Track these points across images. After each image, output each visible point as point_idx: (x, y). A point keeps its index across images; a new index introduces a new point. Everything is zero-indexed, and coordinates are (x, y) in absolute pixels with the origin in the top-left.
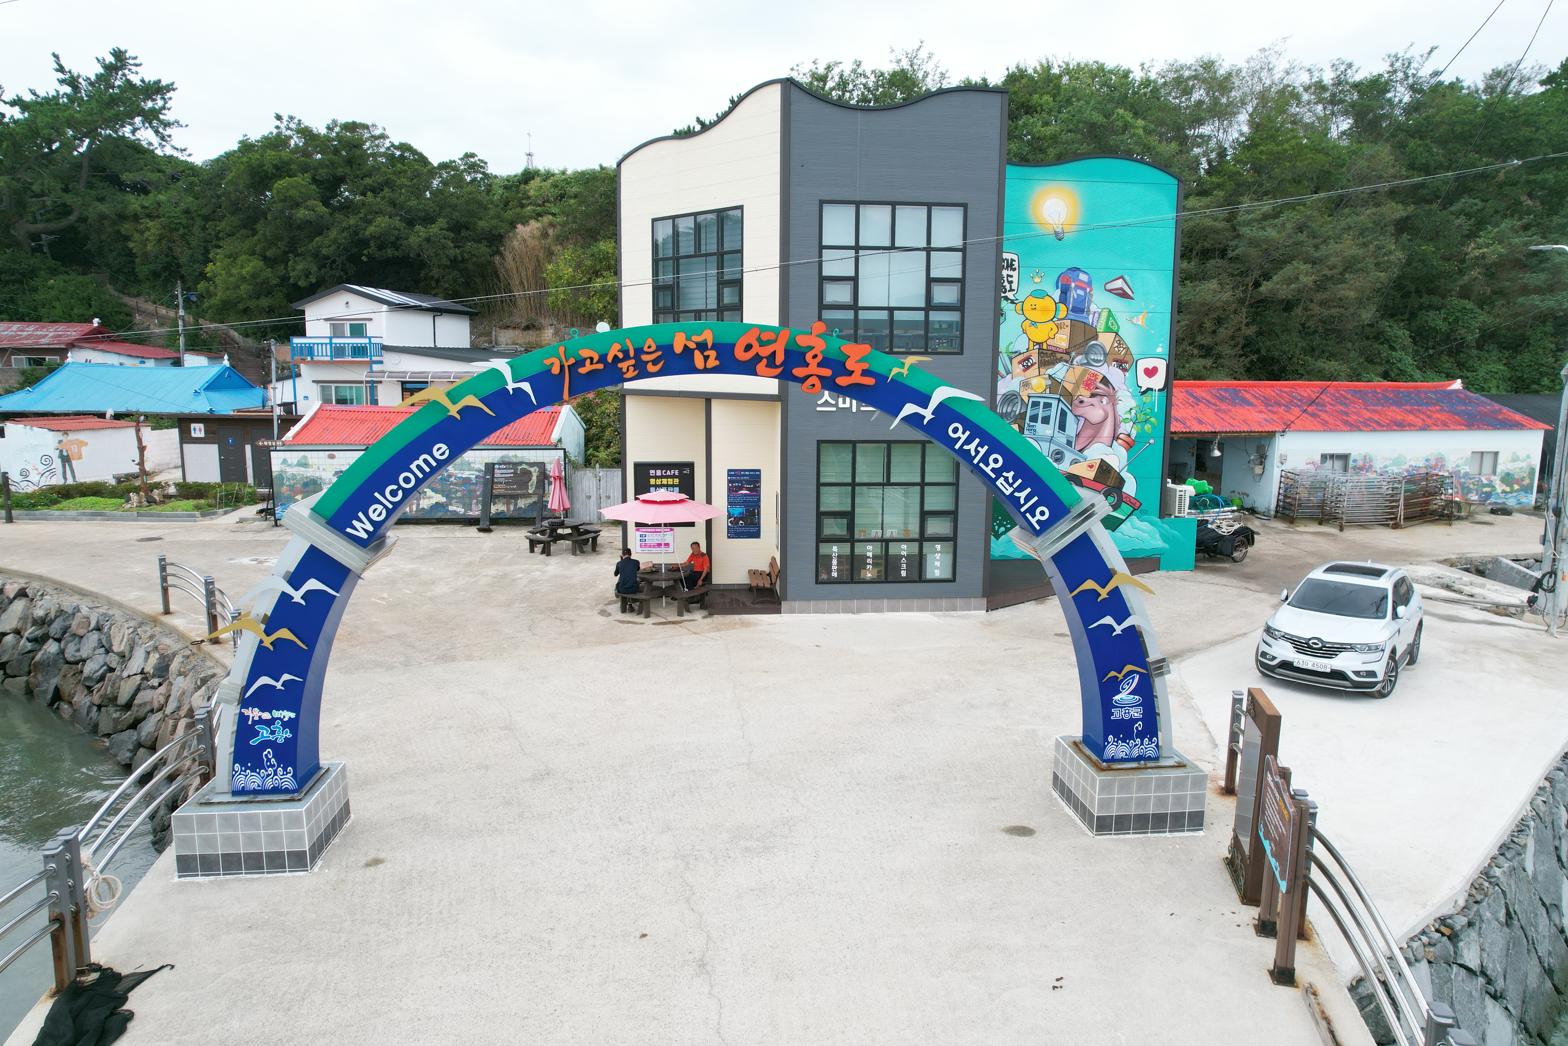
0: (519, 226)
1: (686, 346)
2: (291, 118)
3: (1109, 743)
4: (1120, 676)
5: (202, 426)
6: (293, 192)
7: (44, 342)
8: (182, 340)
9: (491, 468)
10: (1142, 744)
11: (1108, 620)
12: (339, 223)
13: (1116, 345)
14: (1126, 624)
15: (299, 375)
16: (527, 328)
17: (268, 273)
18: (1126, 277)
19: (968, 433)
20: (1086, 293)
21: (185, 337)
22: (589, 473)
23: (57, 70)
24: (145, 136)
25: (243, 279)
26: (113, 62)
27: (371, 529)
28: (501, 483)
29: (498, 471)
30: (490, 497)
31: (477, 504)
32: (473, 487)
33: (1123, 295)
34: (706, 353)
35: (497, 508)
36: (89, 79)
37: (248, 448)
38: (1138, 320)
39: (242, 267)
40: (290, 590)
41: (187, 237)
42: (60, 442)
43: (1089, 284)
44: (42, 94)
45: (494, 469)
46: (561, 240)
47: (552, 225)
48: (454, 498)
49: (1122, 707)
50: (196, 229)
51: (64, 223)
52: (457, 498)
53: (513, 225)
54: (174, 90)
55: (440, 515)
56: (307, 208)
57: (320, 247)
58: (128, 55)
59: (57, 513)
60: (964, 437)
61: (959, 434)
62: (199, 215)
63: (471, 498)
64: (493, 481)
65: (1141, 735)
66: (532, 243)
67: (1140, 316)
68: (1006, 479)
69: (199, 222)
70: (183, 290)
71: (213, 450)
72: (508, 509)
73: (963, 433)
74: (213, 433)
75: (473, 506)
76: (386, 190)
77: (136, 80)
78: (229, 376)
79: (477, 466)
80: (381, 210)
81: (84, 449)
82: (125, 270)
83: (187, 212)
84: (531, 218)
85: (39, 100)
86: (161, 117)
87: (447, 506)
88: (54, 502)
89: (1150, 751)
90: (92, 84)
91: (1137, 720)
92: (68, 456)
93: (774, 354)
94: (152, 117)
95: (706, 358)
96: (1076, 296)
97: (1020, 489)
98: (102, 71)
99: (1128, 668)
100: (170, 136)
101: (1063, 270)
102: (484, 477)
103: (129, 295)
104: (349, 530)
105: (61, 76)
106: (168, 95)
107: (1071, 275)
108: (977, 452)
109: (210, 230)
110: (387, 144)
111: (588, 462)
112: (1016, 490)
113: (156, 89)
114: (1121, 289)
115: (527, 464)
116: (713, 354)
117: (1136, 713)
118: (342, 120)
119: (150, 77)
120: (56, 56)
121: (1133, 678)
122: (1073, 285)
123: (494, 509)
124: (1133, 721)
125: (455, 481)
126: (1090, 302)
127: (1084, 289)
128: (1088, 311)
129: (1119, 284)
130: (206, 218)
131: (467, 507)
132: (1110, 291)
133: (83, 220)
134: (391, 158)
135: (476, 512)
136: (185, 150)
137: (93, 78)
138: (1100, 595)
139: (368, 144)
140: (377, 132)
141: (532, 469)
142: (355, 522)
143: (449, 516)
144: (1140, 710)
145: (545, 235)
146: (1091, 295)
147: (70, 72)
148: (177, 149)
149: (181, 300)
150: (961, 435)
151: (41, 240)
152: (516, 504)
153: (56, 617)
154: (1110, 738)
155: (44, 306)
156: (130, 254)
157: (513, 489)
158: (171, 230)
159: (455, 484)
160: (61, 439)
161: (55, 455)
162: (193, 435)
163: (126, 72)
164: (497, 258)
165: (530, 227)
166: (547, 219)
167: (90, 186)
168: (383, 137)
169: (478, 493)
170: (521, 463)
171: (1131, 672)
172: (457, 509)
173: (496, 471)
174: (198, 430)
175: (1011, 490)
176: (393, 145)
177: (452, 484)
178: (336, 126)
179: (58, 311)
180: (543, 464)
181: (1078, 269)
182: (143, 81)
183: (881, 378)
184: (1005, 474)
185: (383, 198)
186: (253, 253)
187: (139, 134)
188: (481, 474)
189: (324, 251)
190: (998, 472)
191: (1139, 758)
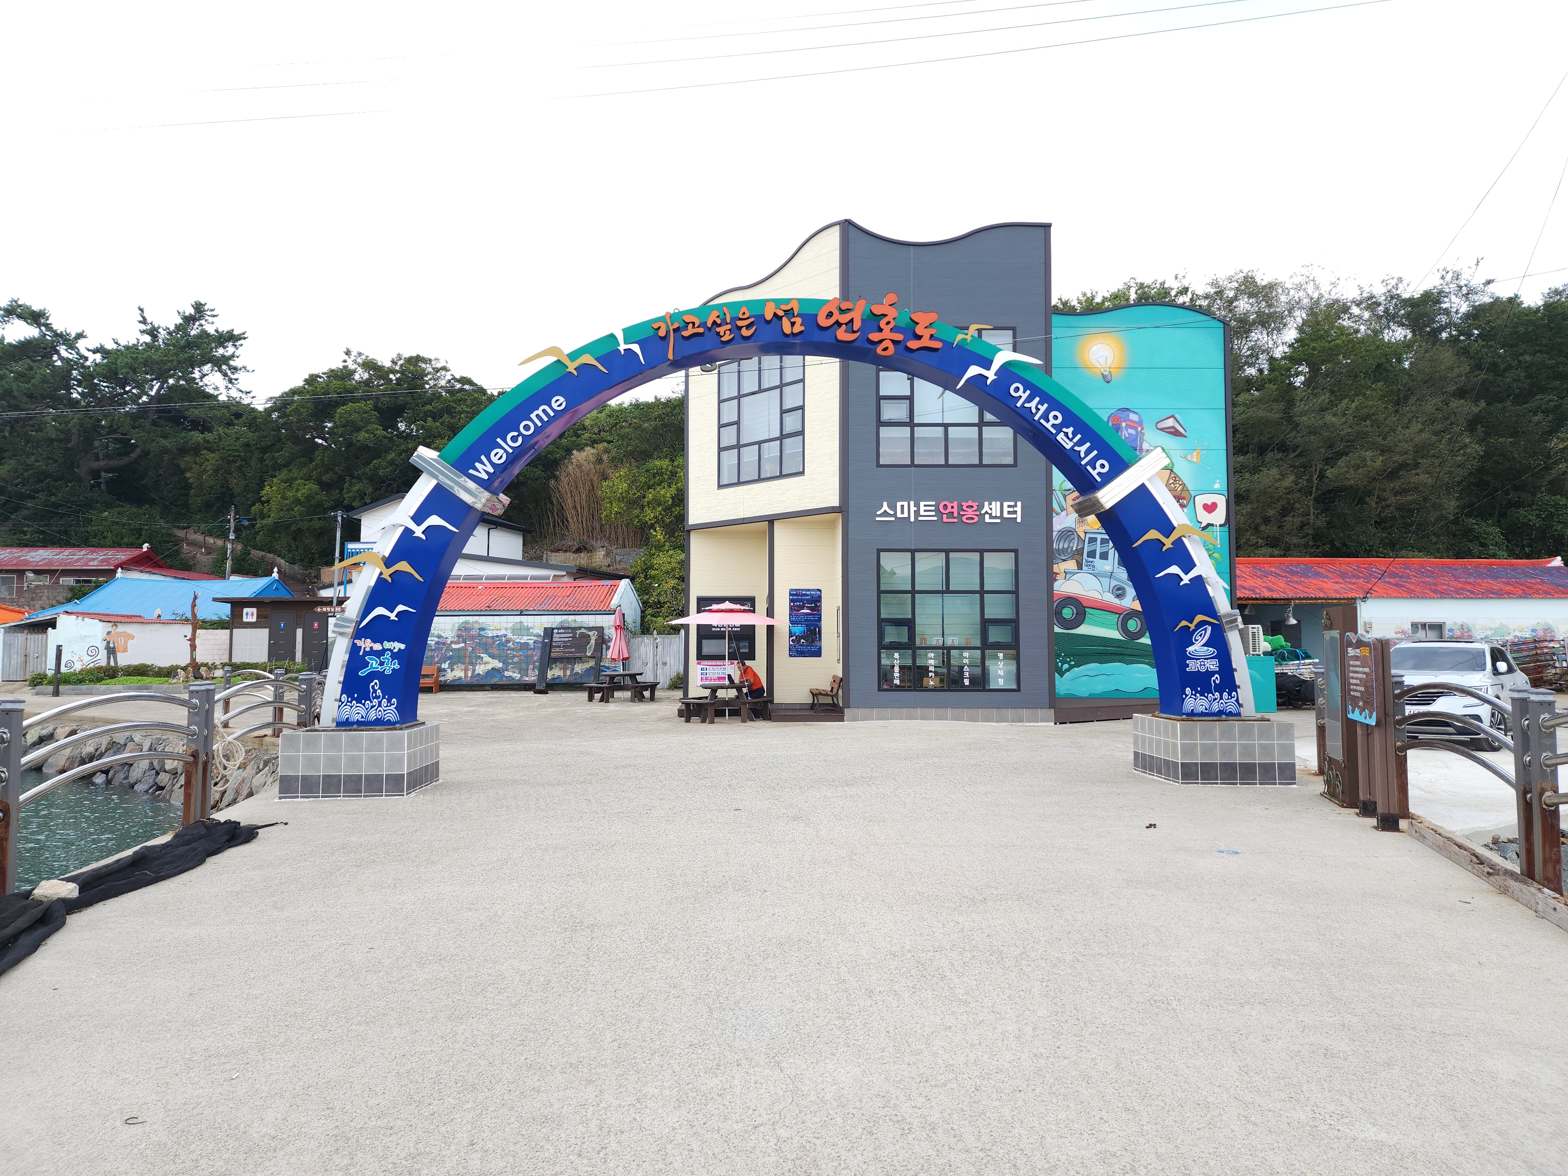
0: (575, 452)
1: (775, 314)
2: (360, 354)
3: (1187, 696)
4: (1192, 626)
5: (254, 610)
6: (355, 416)
7: (93, 565)
8: (229, 564)
9: (550, 632)
10: (1221, 698)
11: (1174, 569)
12: (398, 446)
13: (1171, 481)
14: (1193, 574)
15: (350, 581)
16: (578, 551)
17: (323, 496)
18: (1177, 416)
19: (1028, 392)
20: (1137, 431)
21: (232, 560)
22: (647, 640)
23: (140, 322)
24: (212, 381)
25: (298, 502)
26: (193, 313)
27: (491, 470)
28: (560, 647)
29: (557, 636)
30: (548, 661)
31: (533, 669)
32: (530, 652)
33: (1176, 433)
34: (793, 320)
35: (555, 673)
36: (168, 329)
37: (299, 632)
38: (1192, 457)
39: (298, 490)
40: (412, 525)
41: (243, 469)
42: (109, 633)
43: (1140, 423)
44: (123, 342)
45: (552, 633)
46: (616, 462)
47: (607, 451)
48: (511, 664)
49: (1197, 659)
50: (254, 462)
51: (125, 460)
52: (513, 663)
53: (568, 451)
54: (245, 338)
55: (495, 680)
56: (367, 431)
57: (377, 468)
58: (206, 308)
59: (104, 687)
60: (1025, 396)
61: (1020, 393)
62: (258, 449)
63: (528, 664)
64: (551, 644)
65: (1220, 689)
66: (586, 467)
67: (1195, 454)
68: (1066, 434)
69: (257, 454)
70: (236, 514)
71: (263, 634)
72: (565, 675)
73: (1024, 392)
74: (266, 617)
75: (530, 672)
76: (446, 416)
77: (211, 329)
78: (277, 589)
79: (535, 631)
80: (439, 433)
81: (130, 642)
82: (179, 503)
83: (247, 445)
84: (587, 445)
85: (120, 348)
86: (232, 363)
87: (503, 671)
88: (99, 680)
89: (1232, 708)
90: (170, 333)
91: (1214, 673)
92: (114, 648)
93: (852, 320)
94: (220, 363)
95: (793, 324)
96: (1127, 436)
97: (1080, 443)
98: (181, 321)
99: (1199, 618)
100: (236, 380)
101: (1113, 411)
102: (543, 643)
103: (178, 528)
104: (471, 471)
105: (143, 327)
106: (240, 342)
107: (1123, 415)
108: (1038, 409)
109: (267, 462)
110: (449, 377)
111: (645, 629)
112: (1076, 444)
113: (231, 338)
114: (1173, 427)
115: (585, 628)
116: (798, 321)
117: (1213, 665)
118: (407, 355)
119: (224, 328)
120: (141, 310)
121: (1205, 630)
122: (1124, 424)
123: (550, 675)
124: (1209, 674)
125: (513, 646)
126: (1142, 441)
127: (1135, 428)
128: (1141, 449)
129: (1170, 423)
130: (264, 450)
131: (524, 672)
132: (1162, 429)
133: (146, 454)
134: (452, 392)
135: (532, 677)
136: (249, 393)
137: (172, 328)
138: (1164, 545)
139: (429, 377)
140: (439, 365)
141: (591, 633)
142: (477, 465)
143: (504, 682)
144: (1215, 662)
145: (600, 461)
146: (1143, 434)
147: (151, 324)
148: (242, 392)
149: (232, 524)
150: (1022, 394)
151: (100, 477)
152: (573, 669)
153: (106, 751)
154: (1188, 690)
155: (95, 536)
156: (187, 486)
157: (572, 652)
158: (229, 462)
159: (513, 649)
160: (109, 630)
161: (102, 646)
162: (245, 620)
163: (203, 322)
164: (552, 482)
165: (585, 454)
166: (601, 446)
167: (155, 423)
168: (444, 369)
169: (535, 658)
170: (580, 628)
171: (1202, 623)
172: (514, 675)
173: (555, 635)
174: (250, 614)
175: (1071, 444)
176: (454, 378)
177: (510, 649)
178: (401, 359)
179: (108, 541)
180: (602, 629)
181: (1128, 409)
182: (217, 331)
183: (948, 344)
184: (1064, 430)
185: (442, 424)
186: (309, 478)
187: (206, 380)
188: (540, 639)
189: (381, 472)
190: (1058, 428)
191: (1220, 713)
